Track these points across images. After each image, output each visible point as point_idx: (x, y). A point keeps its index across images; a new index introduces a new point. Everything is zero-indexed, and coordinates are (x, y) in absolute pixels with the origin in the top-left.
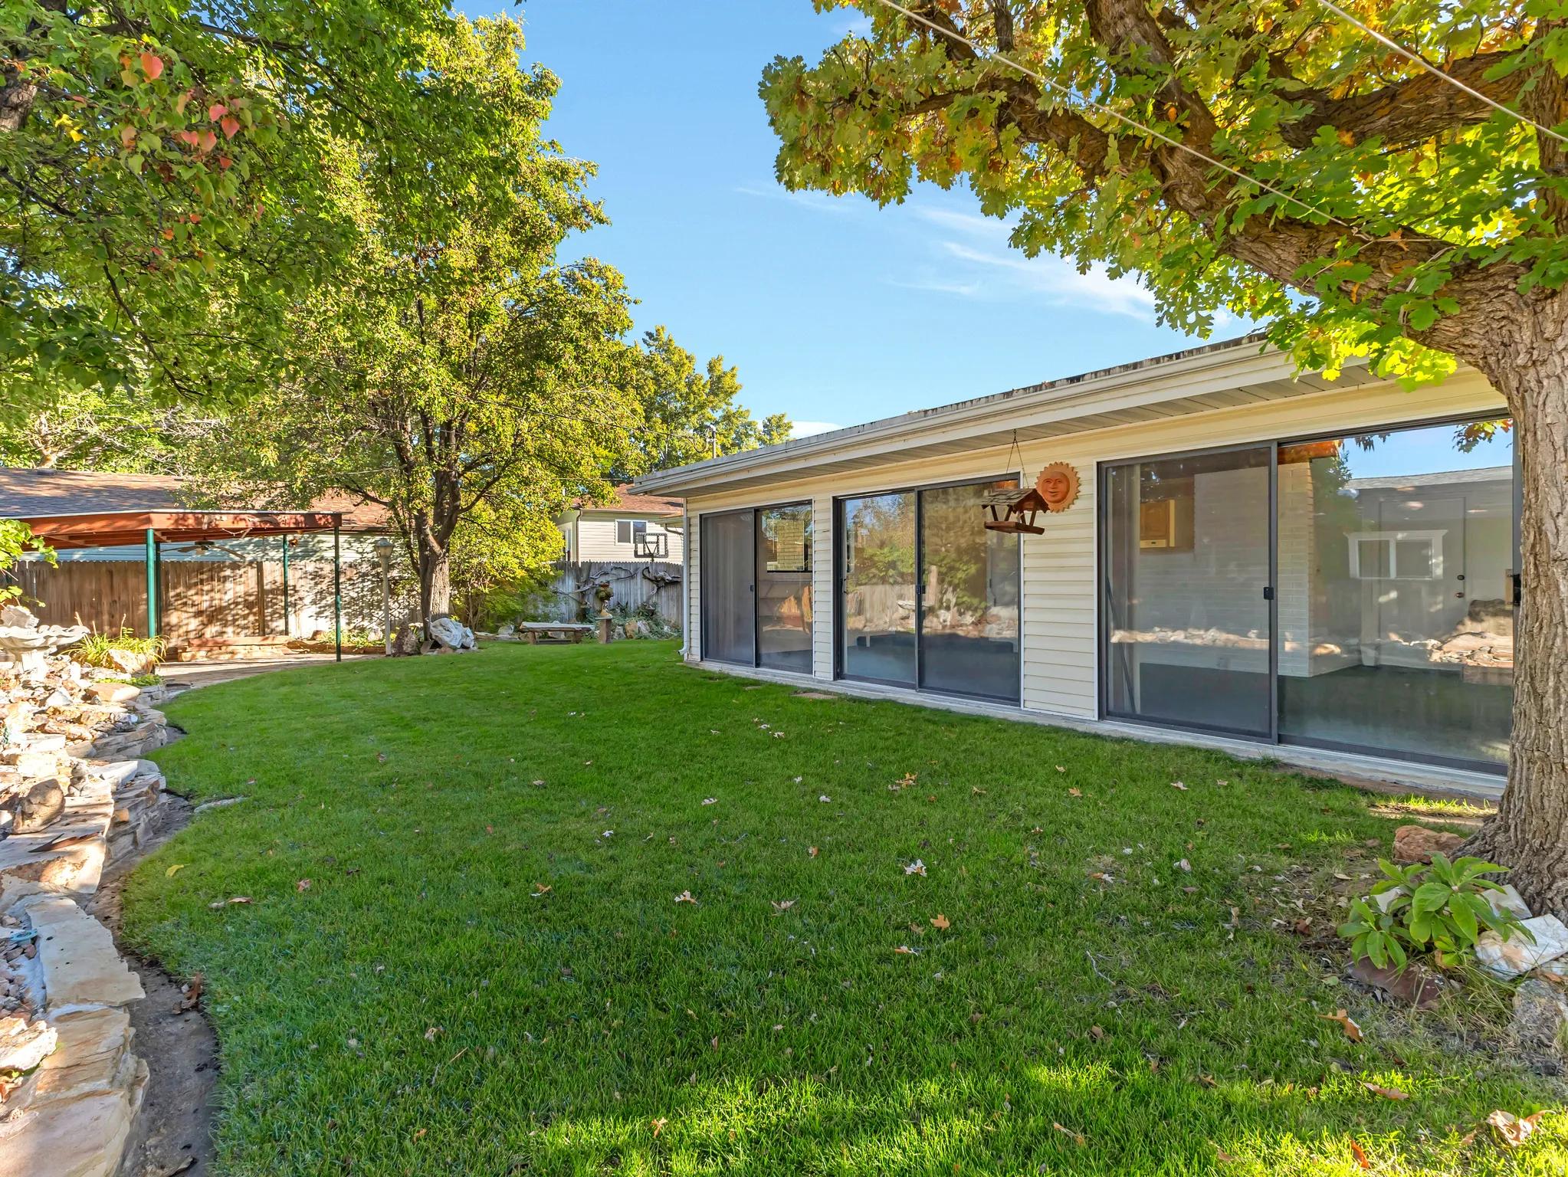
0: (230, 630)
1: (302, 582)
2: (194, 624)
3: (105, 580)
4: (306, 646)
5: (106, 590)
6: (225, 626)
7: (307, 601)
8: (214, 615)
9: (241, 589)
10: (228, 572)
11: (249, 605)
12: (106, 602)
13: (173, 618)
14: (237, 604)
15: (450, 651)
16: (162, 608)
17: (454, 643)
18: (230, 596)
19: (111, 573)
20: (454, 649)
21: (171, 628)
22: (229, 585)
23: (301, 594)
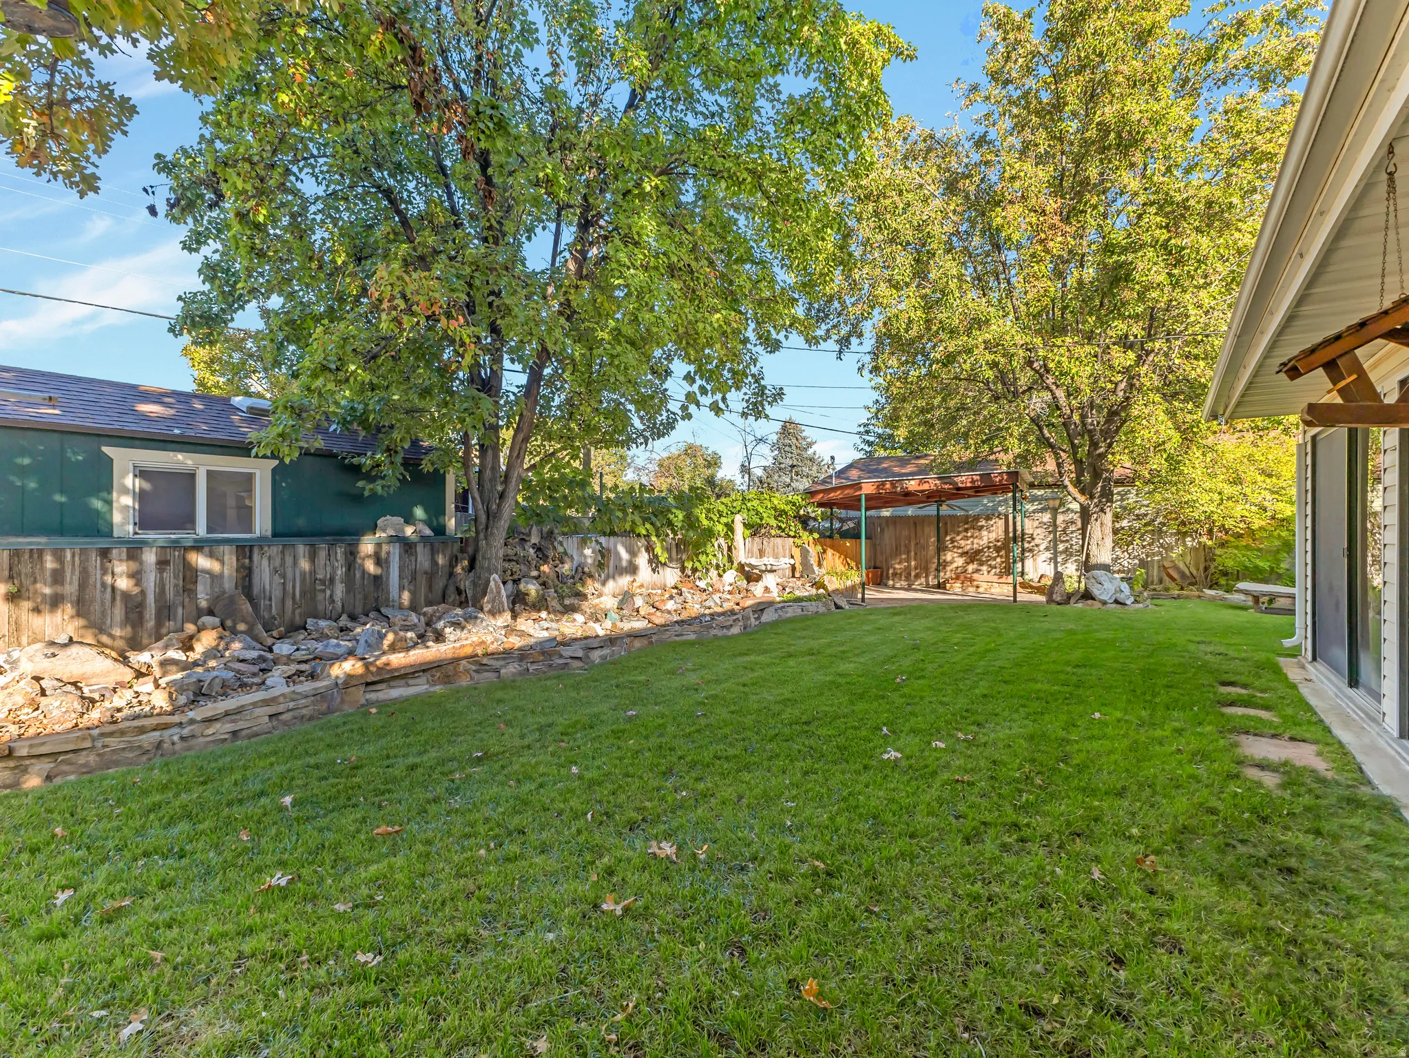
0: (984, 568)
1: (1039, 531)
2: (960, 562)
3: (913, 529)
4: (1031, 587)
5: (913, 535)
6: (981, 565)
7: (1042, 547)
8: (973, 556)
9: (993, 536)
10: (983, 523)
11: (998, 549)
12: (913, 544)
13: (949, 556)
14: (989, 548)
15: (1099, 605)
16: (941, 549)
17: (1104, 597)
18: (984, 542)
19: (915, 524)
20: (1104, 603)
21: (946, 564)
22: (984, 533)
23: (1037, 541)
